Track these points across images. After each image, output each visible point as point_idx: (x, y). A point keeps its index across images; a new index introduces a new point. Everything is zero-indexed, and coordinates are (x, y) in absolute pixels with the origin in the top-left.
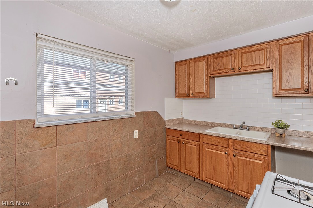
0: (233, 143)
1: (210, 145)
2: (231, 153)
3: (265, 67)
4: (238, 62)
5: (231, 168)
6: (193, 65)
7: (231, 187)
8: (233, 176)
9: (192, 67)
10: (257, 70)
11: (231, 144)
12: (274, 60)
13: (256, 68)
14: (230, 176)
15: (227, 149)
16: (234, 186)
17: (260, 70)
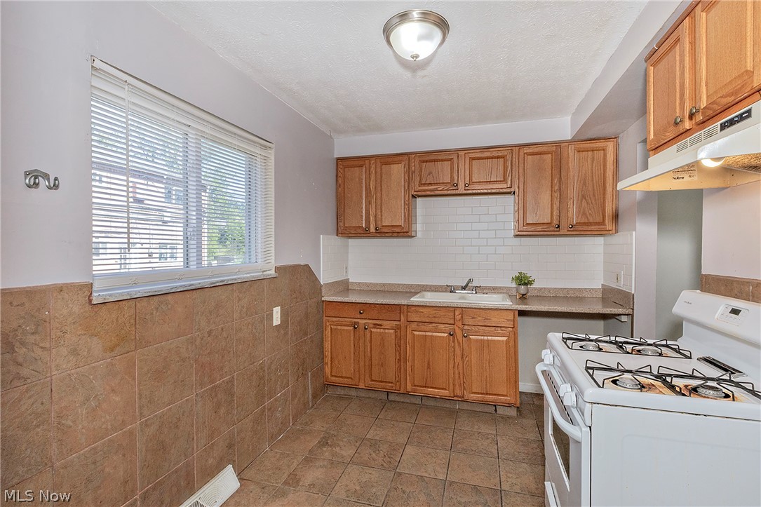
0: (462, 314)
1: (421, 324)
2: (459, 334)
3: (505, 186)
4: (463, 174)
5: (458, 359)
6: (379, 170)
7: (458, 392)
8: (461, 372)
9: (376, 172)
10: (493, 191)
11: (458, 317)
12: (517, 176)
13: (491, 186)
14: (457, 372)
15: (451, 327)
16: (464, 389)
17: (498, 191)
